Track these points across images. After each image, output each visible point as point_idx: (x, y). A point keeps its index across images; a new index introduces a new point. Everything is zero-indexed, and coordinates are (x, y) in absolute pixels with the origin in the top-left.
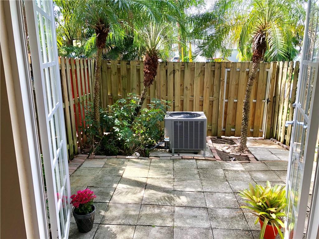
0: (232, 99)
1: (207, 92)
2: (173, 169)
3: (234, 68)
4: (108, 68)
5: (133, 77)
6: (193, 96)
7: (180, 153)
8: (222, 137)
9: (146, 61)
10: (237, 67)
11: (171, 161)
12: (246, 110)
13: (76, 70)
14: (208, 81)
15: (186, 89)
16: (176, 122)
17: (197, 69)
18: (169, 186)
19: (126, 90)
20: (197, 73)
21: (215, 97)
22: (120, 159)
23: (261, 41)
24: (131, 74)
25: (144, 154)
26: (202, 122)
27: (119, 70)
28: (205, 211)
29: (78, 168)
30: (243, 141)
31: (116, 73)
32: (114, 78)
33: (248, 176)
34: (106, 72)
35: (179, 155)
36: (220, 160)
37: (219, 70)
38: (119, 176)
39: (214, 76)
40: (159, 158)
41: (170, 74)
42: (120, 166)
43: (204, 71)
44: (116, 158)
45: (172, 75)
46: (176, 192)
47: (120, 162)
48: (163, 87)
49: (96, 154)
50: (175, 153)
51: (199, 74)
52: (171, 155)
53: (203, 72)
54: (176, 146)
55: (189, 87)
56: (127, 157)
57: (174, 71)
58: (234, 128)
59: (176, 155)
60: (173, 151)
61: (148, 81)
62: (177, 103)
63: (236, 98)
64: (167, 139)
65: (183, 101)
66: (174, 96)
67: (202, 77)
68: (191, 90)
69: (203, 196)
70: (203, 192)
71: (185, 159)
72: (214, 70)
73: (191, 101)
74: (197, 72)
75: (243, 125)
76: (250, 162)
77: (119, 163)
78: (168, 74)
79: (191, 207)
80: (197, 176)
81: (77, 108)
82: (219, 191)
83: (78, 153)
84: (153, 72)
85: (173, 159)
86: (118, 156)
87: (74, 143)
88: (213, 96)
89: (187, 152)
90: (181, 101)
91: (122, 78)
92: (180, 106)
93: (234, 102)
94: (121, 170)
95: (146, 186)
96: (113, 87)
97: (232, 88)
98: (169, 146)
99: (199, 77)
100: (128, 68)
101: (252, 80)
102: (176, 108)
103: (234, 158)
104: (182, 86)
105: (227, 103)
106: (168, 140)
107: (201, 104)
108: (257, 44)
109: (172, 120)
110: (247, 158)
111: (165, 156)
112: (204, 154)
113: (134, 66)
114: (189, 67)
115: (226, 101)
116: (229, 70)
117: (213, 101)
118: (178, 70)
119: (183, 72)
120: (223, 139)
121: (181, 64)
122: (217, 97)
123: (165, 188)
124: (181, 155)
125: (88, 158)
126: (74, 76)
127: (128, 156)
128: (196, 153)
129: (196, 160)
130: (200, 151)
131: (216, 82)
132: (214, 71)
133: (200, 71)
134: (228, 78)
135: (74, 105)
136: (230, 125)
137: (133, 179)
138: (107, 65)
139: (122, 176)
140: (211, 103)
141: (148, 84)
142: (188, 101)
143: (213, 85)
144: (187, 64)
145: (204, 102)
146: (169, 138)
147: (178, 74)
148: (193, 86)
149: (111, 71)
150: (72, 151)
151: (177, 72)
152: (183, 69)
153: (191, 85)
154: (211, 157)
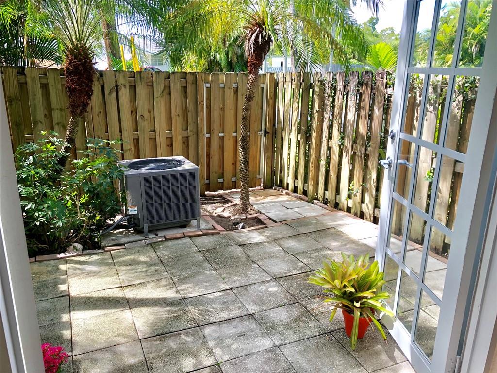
0: (216, 132)
1: (177, 122)
3: (215, 82)
5: (34, 99)
6: (154, 131)
8: (207, 193)
9: (71, 68)
10: (220, 81)
11: (148, 248)
12: (244, 147)
14: (178, 104)
15: (142, 118)
17: (158, 84)
18: (170, 294)
19: (22, 124)
20: (158, 91)
21: (191, 131)
22: (45, 262)
23: (260, 39)
25: (91, 245)
26: (192, 173)
28: (252, 321)
30: (245, 196)
33: (278, 248)
35: (157, 235)
37: (194, 86)
38: (63, 296)
39: (186, 97)
40: (123, 247)
41: (110, 93)
43: (170, 86)
44: (36, 261)
45: (114, 94)
47: (49, 269)
48: (98, 116)
51: (162, 92)
53: (168, 90)
54: (150, 220)
55: (146, 115)
56: (59, 256)
57: (117, 86)
58: (223, 177)
59: (151, 236)
60: (146, 229)
62: (129, 145)
63: (221, 131)
64: (133, 211)
65: (138, 139)
66: (121, 131)
67: (167, 96)
68: (149, 118)
69: (234, 296)
70: (231, 289)
71: (170, 239)
72: (185, 85)
73: (152, 138)
74: (158, 88)
76: (266, 227)
77: (48, 271)
78: (106, 93)
79: (226, 320)
80: (206, 264)
84: (87, 89)
85: (151, 244)
86: (39, 258)
88: (187, 129)
89: (170, 226)
90: (134, 139)
91: (10, 102)
93: (220, 137)
94: (61, 284)
97: (216, 114)
98: (136, 222)
99: (162, 97)
100: (21, 81)
101: (250, 102)
103: (241, 225)
104: (133, 113)
105: (209, 139)
106: (136, 212)
107: (169, 143)
108: (254, 44)
109: (139, 175)
112: (199, 226)
114: (143, 79)
115: (207, 135)
116: (208, 85)
117: (188, 138)
118: (124, 86)
119: (133, 88)
120: (208, 197)
121: (128, 75)
122: (194, 130)
123: (165, 299)
124: (160, 234)
127: (59, 254)
128: (184, 227)
129: (190, 237)
131: (190, 106)
132: (185, 87)
133: (162, 88)
134: (209, 98)
136: (216, 173)
137: (95, 295)
139: (69, 295)
140: (186, 141)
141: (78, 111)
142: (147, 140)
143: (185, 111)
144: (139, 76)
145: (174, 140)
146: (136, 208)
147: (124, 93)
148: (152, 112)
151: (123, 88)
152: (133, 84)
153: (149, 111)
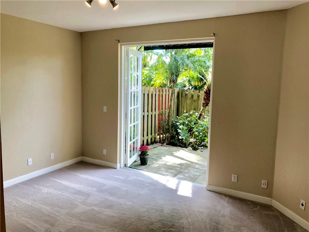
4: (186, 95)
5: (201, 101)
13: (162, 95)
24: (200, 99)
27: (192, 96)
31: (190, 98)
32: (189, 101)
34: (185, 97)
40: (202, 152)
44: (177, 148)
61: (205, 104)
81: (160, 116)
83: (157, 142)
87: (155, 136)
91: (194, 102)
96: (188, 107)
100: (198, 95)
125: (161, 145)
126: (161, 98)
127: (184, 148)
135: (159, 114)
138: (186, 93)
139: (173, 154)
149: (188, 97)
150: (153, 140)
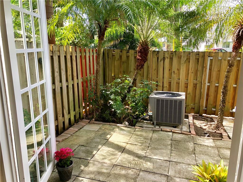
0: (213, 83)
1: (191, 76)
2: (150, 139)
3: (216, 56)
4: (113, 55)
5: (131, 63)
6: (179, 79)
7: (161, 125)
8: (203, 115)
9: (139, 50)
10: (219, 56)
12: (224, 93)
13: (85, 56)
14: (193, 67)
15: (174, 73)
16: (158, 100)
17: (183, 57)
18: (142, 153)
19: (125, 72)
20: (183, 60)
21: (199, 81)
22: (112, 126)
24: (130, 60)
26: (181, 101)
27: (121, 57)
28: (165, 179)
29: (79, 130)
30: (220, 120)
31: (118, 59)
32: (116, 63)
33: (216, 152)
34: (112, 58)
35: (160, 127)
36: (194, 135)
37: (203, 59)
38: (106, 139)
39: (198, 64)
40: (142, 128)
41: (160, 61)
42: (110, 132)
43: (190, 58)
44: (109, 124)
45: (162, 61)
46: (147, 158)
47: (111, 128)
48: (154, 71)
49: (95, 120)
50: (157, 125)
51: (185, 61)
52: (153, 127)
53: (188, 60)
54: (157, 119)
55: (176, 71)
56: (118, 125)
57: (164, 58)
58: (215, 108)
59: (157, 127)
60: (155, 123)
61: (140, 66)
62: (166, 85)
63: (217, 83)
64: (150, 113)
65: (171, 82)
66: (163, 78)
67: (188, 63)
68: (178, 74)
69: (168, 165)
70: (170, 161)
71: (163, 131)
72: (198, 58)
73: (178, 83)
74: (183, 59)
75: (221, 106)
76: (222, 140)
77: (110, 129)
78: (159, 60)
79: (154, 173)
81: (85, 84)
82: (184, 162)
83: (83, 118)
85: (154, 130)
86: (111, 124)
87: (80, 110)
88: (197, 80)
89: (168, 125)
90: (169, 82)
91: (123, 63)
92: (168, 87)
93: (216, 86)
94: (109, 135)
95: (124, 150)
96: (116, 70)
97: (214, 74)
98: (152, 119)
99: (185, 63)
100: (128, 55)
101: (231, 68)
102: (165, 89)
103: (208, 134)
104: (170, 70)
105: (209, 87)
106: (152, 114)
107: (186, 86)
108: (237, 36)
109: (155, 98)
110: (221, 136)
111: (148, 127)
112: (182, 129)
113: (132, 54)
114: (176, 55)
115: (208, 84)
116: (212, 58)
117: (196, 84)
118: (168, 58)
119: (171, 59)
120: (204, 117)
121: (170, 53)
122: (200, 81)
123: (138, 154)
124: (161, 127)
125: (89, 123)
126: (84, 61)
128: (175, 127)
129: (173, 132)
130: (178, 125)
131: (200, 68)
132: (198, 59)
133: (186, 59)
134: (211, 65)
135: (82, 82)
136: (211, 105)
137: (116, 143)
138: (112, 53)
139: (108, 140)
140: (195, 86)
141: (139, 68)
142: (175, 83)
143: (197, 71)
144: (175, 53)
145: (188, 85)
146: (152, 113)
147: (167, 61)
148: (179, 71)
149: (115, 58)
150: (78, 116)
151: (167, 59)
152: (172, 57)
153: (178, 70)
154: (187, 132)
